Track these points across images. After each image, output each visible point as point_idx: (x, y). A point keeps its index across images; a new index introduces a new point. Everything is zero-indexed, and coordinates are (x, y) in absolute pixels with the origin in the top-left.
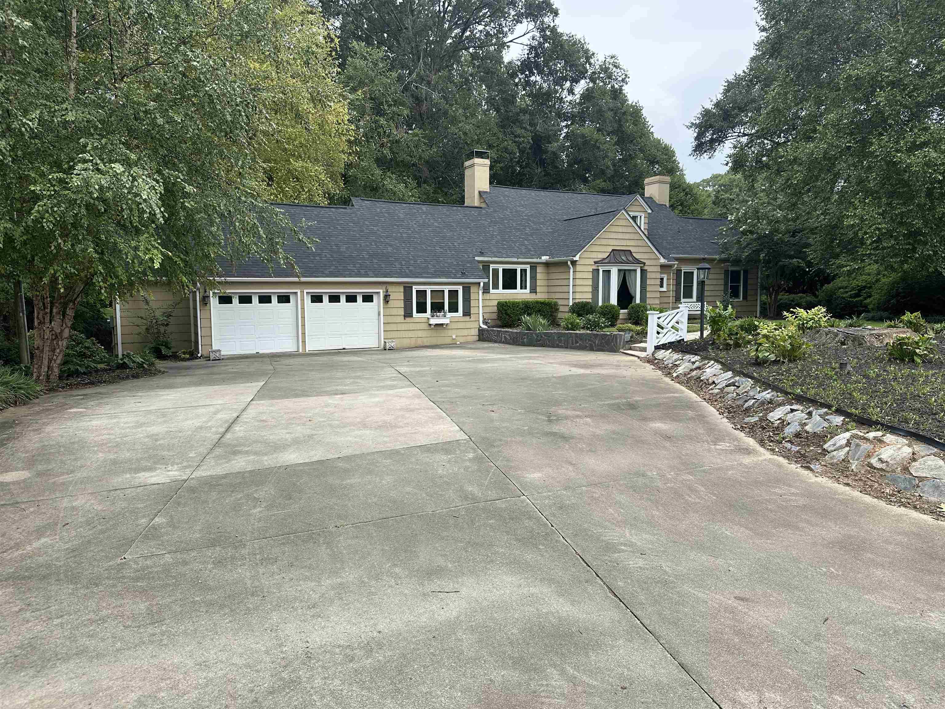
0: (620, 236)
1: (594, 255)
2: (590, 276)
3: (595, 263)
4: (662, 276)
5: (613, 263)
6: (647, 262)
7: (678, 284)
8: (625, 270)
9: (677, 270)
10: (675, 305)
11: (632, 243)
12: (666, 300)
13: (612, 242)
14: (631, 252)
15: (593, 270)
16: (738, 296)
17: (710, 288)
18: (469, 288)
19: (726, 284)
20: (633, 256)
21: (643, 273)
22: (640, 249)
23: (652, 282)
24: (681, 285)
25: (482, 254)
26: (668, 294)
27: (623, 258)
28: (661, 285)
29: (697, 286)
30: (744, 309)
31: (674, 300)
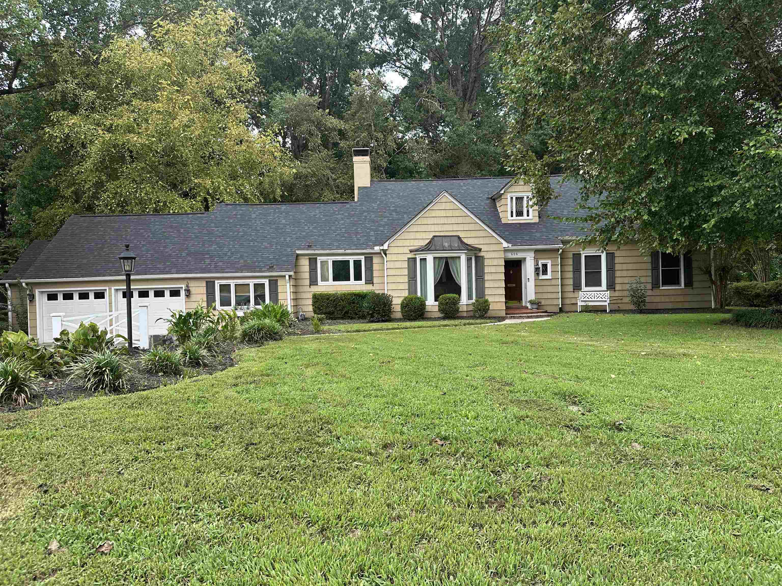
2: (405, 265)
3: (411, 251)
4: (544, 261)
5: (428, 250)
6: (484, 248)
7: (577, 270)
8: (447, 257)
9: (574, 254)
10: (571, 295)
11: (461, 227)
12: (550, 289)
13: (433, 228)
14: (459, 238)
15: (409, 259)
16: (677, 283)
17: (625, 273)
18: (277, 281)
19: (655, 268)
20: (462, 242)
21: (480, 261)
22: (473, 234)
23: (493, 270)
24: (580, 272)
25: (309, 247)
26: (553, 282)
27: (446, 245)
28: (545, 272)
29: (607, 271)
30: (689, 298)
31: (571, 288)
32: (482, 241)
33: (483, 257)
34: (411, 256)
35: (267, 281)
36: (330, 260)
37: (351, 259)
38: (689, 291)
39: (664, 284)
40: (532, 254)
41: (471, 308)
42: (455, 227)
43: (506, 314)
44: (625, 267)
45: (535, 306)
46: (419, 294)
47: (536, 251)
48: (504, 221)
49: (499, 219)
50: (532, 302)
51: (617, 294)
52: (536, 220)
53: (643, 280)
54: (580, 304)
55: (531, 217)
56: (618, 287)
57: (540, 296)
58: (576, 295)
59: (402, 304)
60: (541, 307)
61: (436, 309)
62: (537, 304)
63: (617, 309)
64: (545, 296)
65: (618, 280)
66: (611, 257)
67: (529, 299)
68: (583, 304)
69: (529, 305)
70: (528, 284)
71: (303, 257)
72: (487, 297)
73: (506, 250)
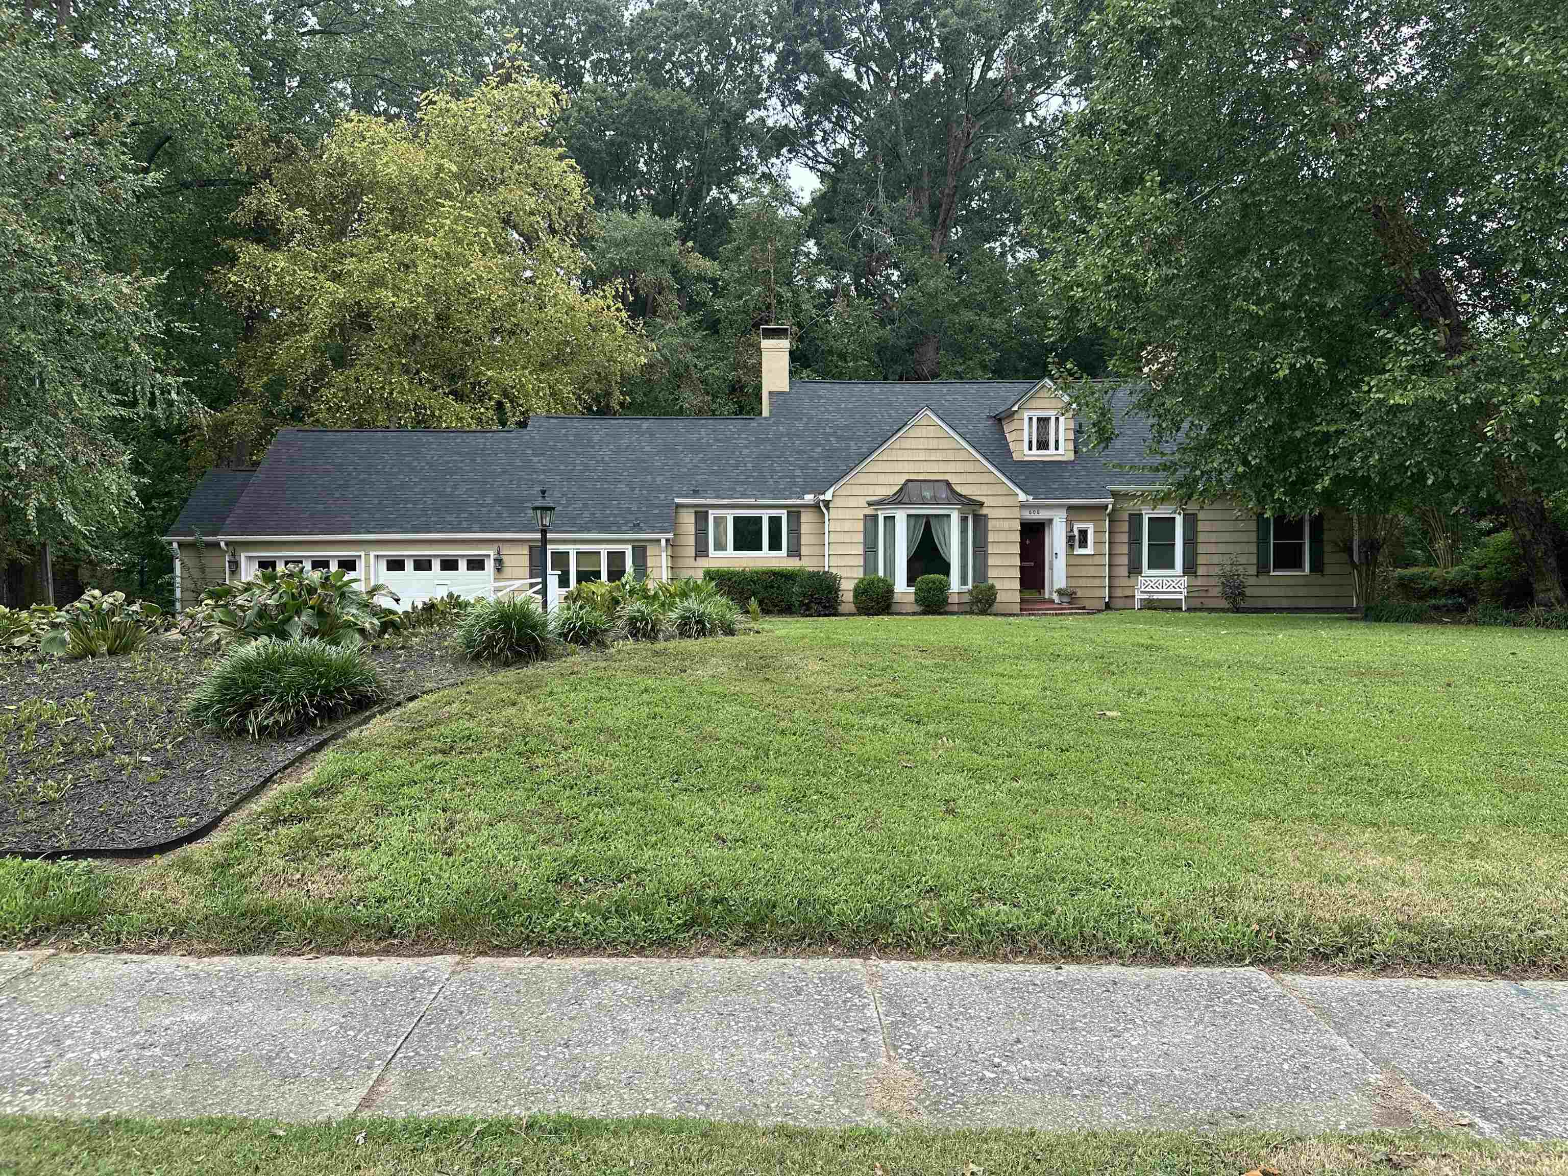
0: (921, 456)
1: (870, 490)
2: (860, 526)
3: (870, 504)
4: (1083, 526)
5: (899, 503)
6: (987, 501)
7: (1135, 541)
8: (928, 516)
9: (1130, 515)
10: (1124, 582)
11: (951, 467)
12: (1092, 571)
13: (907, 467)
14: (948, 484)
15: (865, 516)
16: (1298, 565)
17: (1212, 549)
18: (645, 548)
19: (1262, 541)
20: (953, 491)
21: (980, 521)
22: (971, 478)
23: (1001, 537)
24: (1141, 544)
25: (695, 493)
26: (1097, 560)
27: (927, 494)
28: (1083, 543)
29: (1184, 544)
30: (1316, 591)
31: (1124, 571)
32: (985, 490)
33: (986, 516)
34: (869, 511)
35: (630, 547)
36: (730, 516)
37: (765, 516)
38: (1318, 579)
39: (1277, 567)
40: (1063, 514)
41: (967, 598)
42: (943, 467)
43: (1021, 610)
44: (1213, 537)
45: (1066, 599)
46: (881, 573)
47: (1070, 508)
48: (1016, 457)
49: (1010, 453)
50: (1060, 592)
51: (1199, 582)
52: (1071, 456)
53: (1243, 560)
54: (1139, 596)
55: (1061, 451)
56: (1201, 571)
57: (1074, 583)
58: (1131, 582)
59: (855, 590)
60: (1075, 601)
61: (912, 599)
62: (1069, 595)
63: (1199, 606)
64: (1082, 582)
65: (1201, 560)
66: (1191, 521)
67: (1056, 587)
68: (1145, 596)
69: (1055, 597)
70: (1056, 562)
71: (685, 510)
72: (990, 582)
73: (1023, 506)
